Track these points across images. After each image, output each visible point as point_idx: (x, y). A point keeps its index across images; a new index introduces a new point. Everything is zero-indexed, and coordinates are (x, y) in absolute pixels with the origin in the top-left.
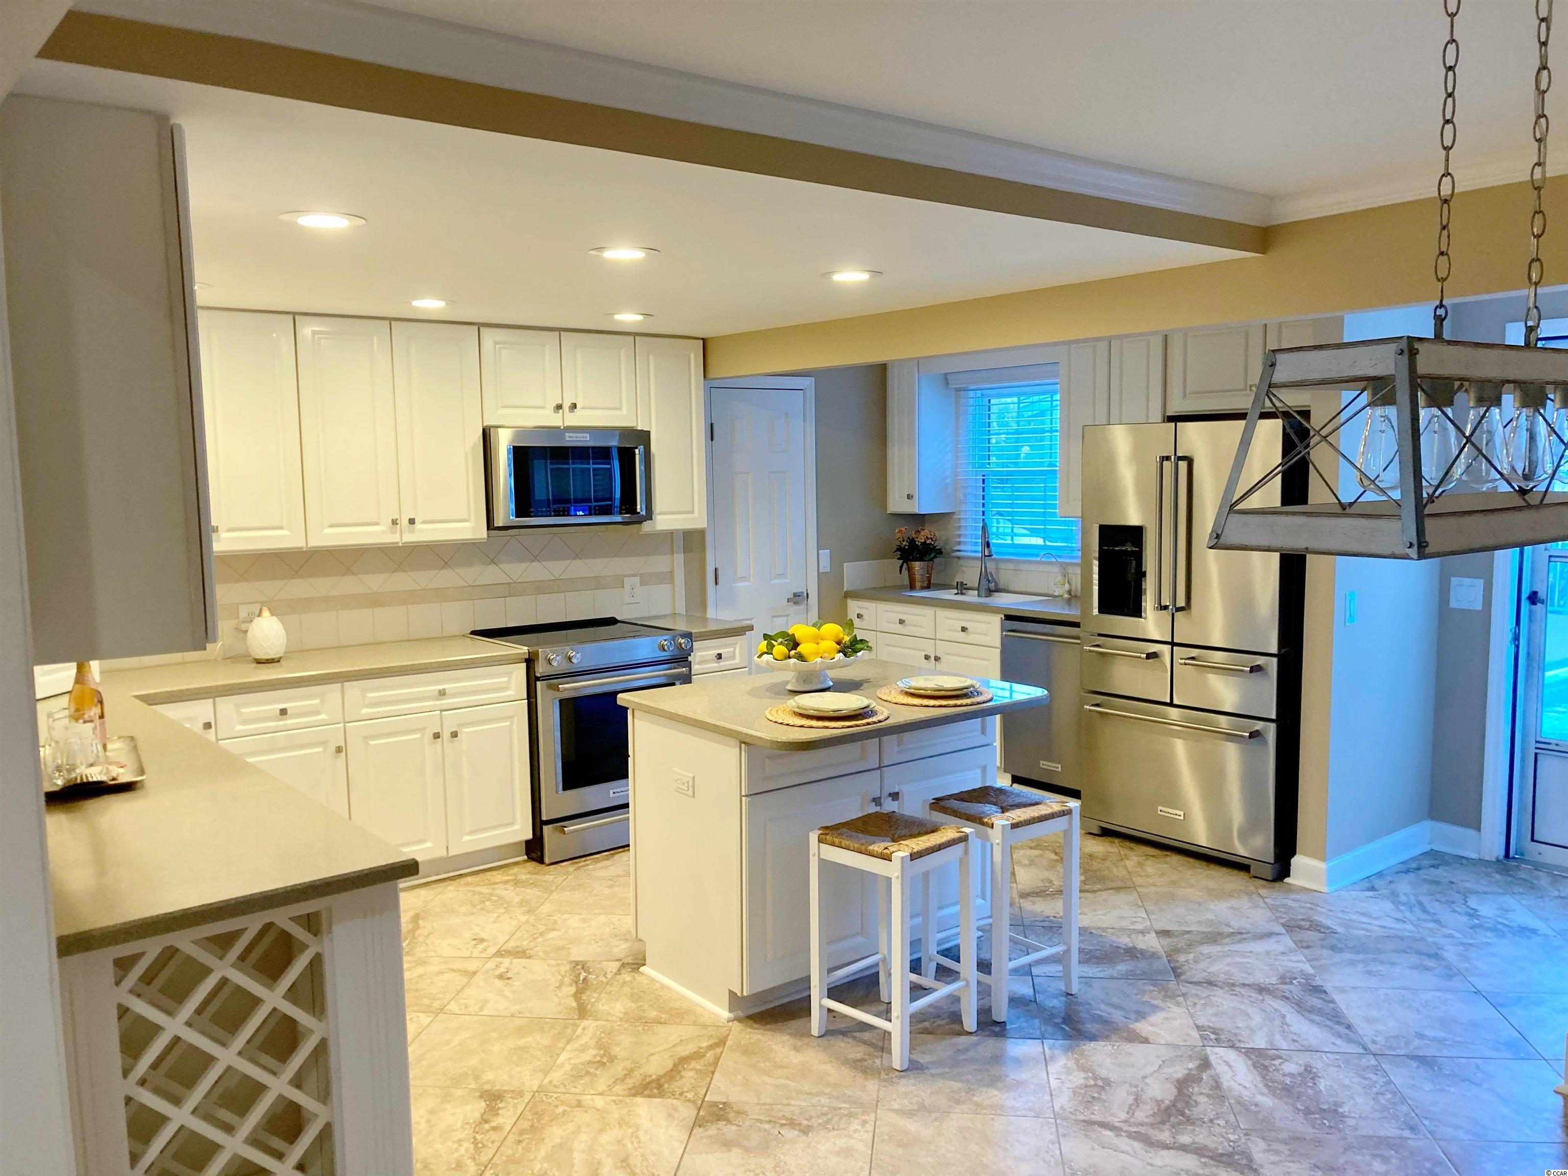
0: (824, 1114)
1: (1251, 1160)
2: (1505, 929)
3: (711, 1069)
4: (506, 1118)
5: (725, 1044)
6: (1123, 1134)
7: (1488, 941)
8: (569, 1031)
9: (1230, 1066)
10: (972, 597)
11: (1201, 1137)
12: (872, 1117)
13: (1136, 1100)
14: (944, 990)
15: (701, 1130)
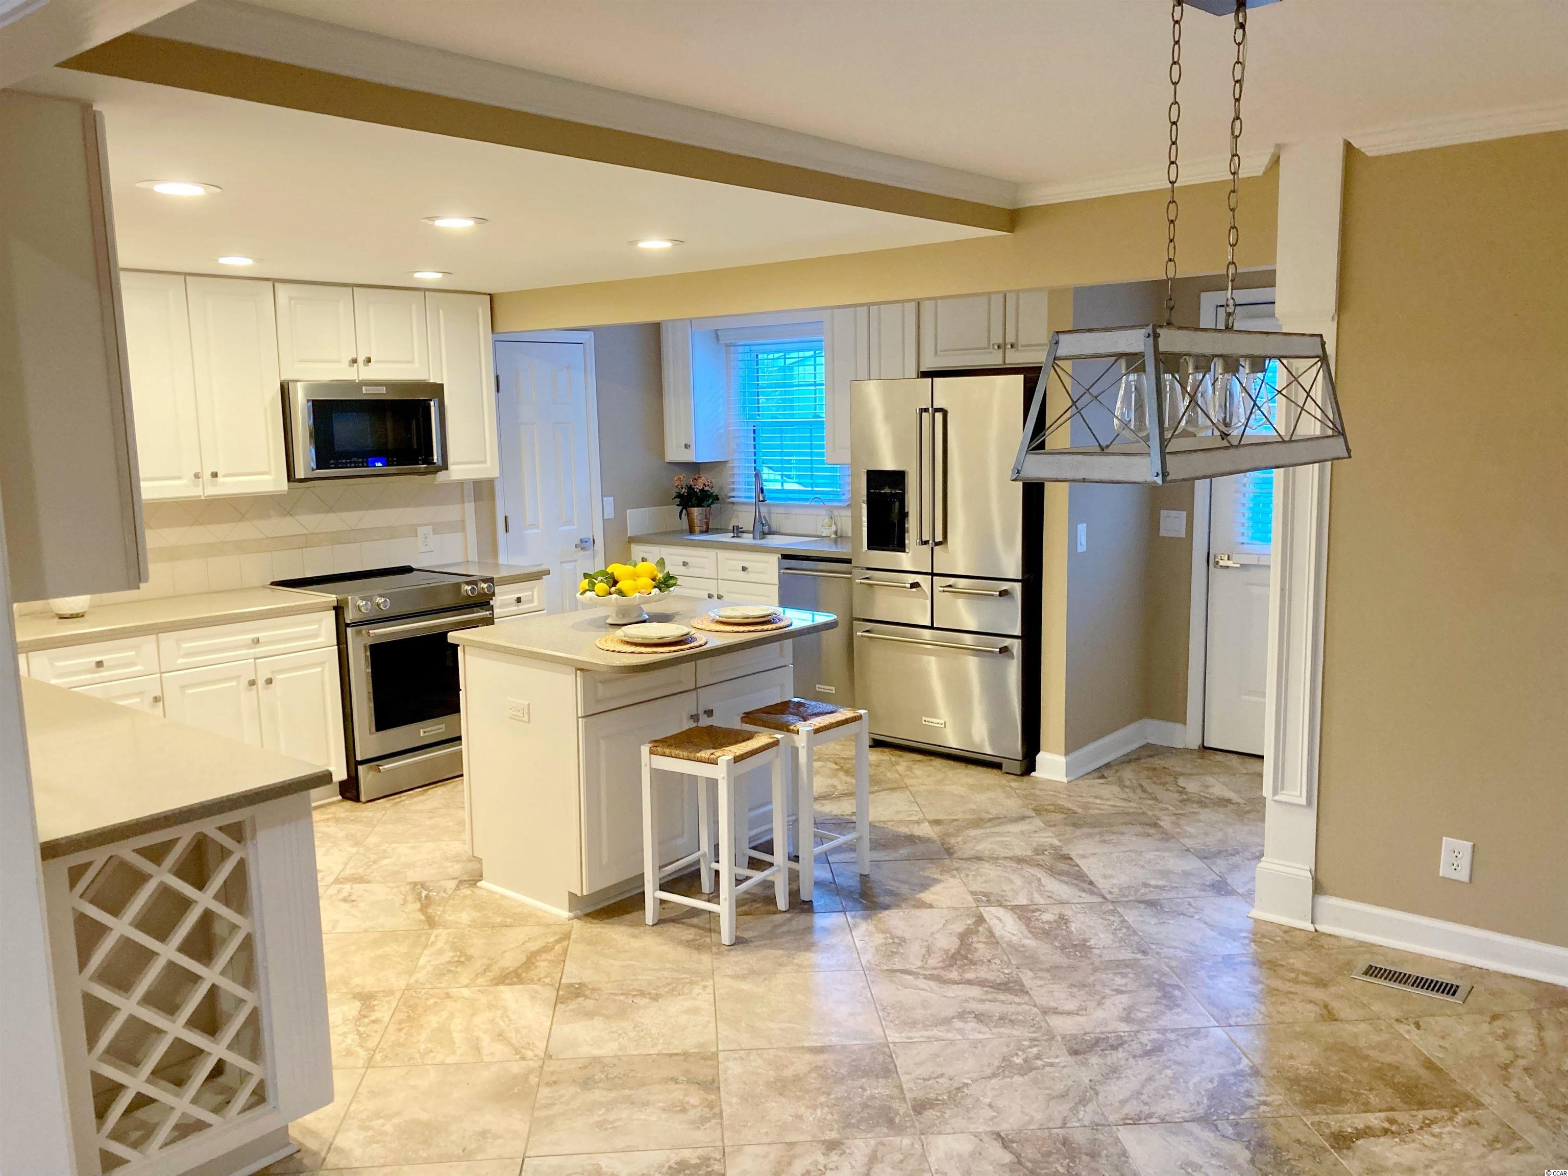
0: (668, 984)
1: (1023, 986)
2: (1208, 801)
3: (563, 958)
4: (383, 1012)
5: (569, 938)
6: (921, 977)
7: (1194, 810)
8: (423, 939)
9: (1000, 920)
10: (747, 539)
11: (983, 973)
12: (710, 983)
13: (928, 951)
14: (758, 876)
15: (563, 1006)
